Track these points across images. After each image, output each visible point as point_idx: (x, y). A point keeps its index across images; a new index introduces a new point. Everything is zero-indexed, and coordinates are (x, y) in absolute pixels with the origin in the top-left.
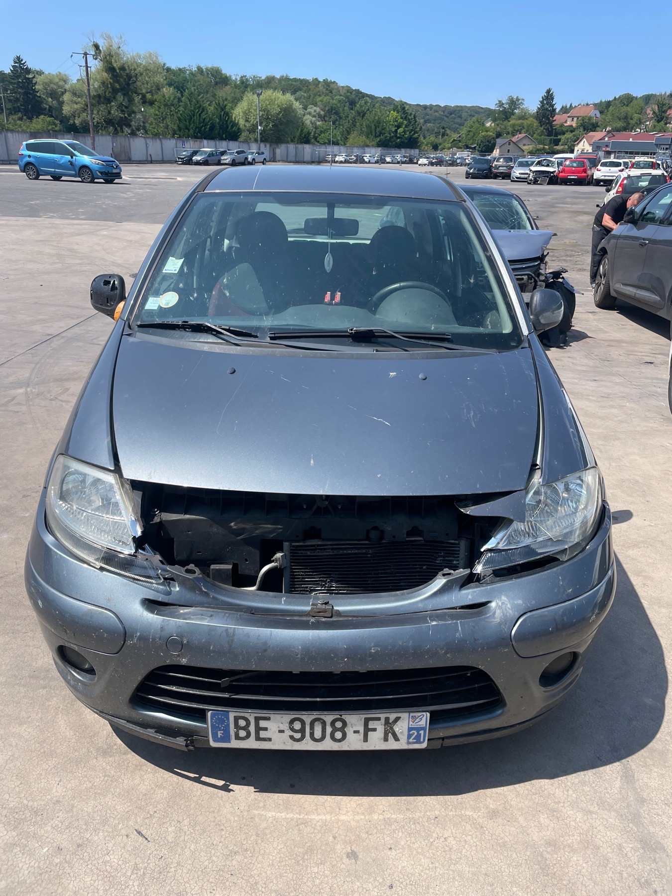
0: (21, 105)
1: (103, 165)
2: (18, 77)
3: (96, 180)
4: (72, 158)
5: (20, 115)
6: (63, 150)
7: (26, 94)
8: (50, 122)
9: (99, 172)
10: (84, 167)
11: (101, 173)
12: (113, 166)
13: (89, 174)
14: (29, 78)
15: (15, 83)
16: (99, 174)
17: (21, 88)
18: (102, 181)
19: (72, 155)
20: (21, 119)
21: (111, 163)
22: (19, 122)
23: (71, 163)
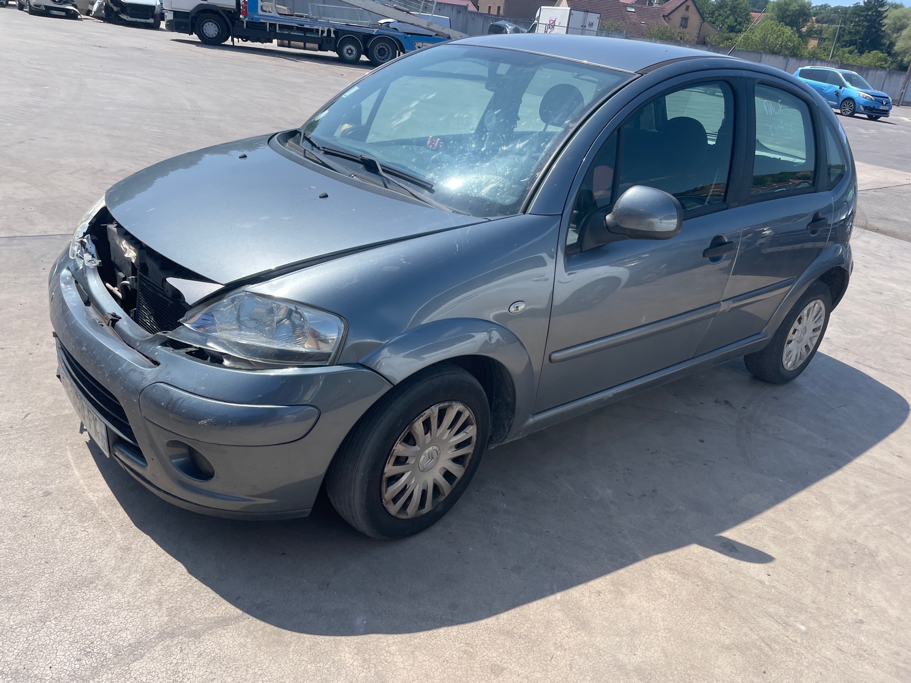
0: (860, 39)
1: (871, 99)
2: (868, 10)
3: (856, 115)
4: (840, 88)
5: (852, 48)
6: (835, 80)
7: (869, 27)
8: (881, 58)
9: (863, 106)
10: (850, 99)
11: (865, 108)
12: (882, 103)
13: (851, 107)
14: (880, 11)
15: (863, 16)
16: (862, 109)
17: (868, 21)
18: (866, 116)
19: (842, 85)
20: (851, 52)
21: (882, 99)
22: (847, 55)
23: (837, 94)
